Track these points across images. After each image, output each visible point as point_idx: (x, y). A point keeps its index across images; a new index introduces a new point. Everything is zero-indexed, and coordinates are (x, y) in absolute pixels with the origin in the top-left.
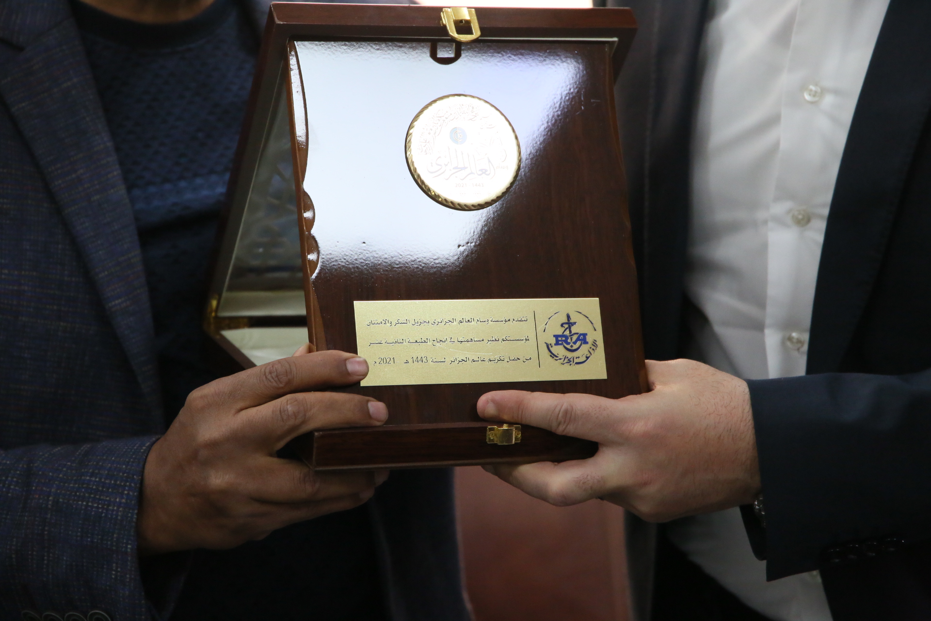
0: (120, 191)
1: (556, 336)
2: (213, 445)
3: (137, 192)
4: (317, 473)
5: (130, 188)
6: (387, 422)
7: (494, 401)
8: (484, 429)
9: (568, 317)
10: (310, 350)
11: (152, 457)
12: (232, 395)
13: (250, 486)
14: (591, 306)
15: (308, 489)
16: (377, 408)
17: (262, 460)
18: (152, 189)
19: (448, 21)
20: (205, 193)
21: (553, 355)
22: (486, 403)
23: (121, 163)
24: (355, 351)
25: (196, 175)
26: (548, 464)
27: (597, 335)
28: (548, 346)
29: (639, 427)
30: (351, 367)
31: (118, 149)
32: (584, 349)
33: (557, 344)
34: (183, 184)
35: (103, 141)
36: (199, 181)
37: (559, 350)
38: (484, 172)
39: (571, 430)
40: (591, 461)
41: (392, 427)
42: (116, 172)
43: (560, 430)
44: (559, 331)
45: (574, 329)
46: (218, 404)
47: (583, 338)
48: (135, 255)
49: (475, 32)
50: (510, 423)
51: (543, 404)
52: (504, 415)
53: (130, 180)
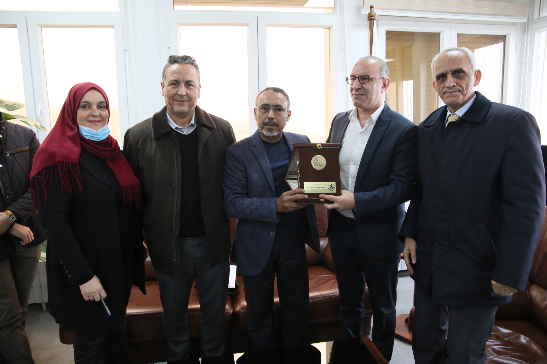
0: (269, 165)
2: (286, 200)
3: (271, 164)
4: (299, 204)
5: (270, 164)
9: (331, 184)
10: (298, 188)
11: (278, 200)
12: (288, 194)
13: (290, 206)
14: (334, 183)
15: (297, 206)
16: (306, 196)
17: (292, 203)
18: (273, 164)
19: (318, 145)
20: (280, 164)
21: (329, 189)
22: (320, 196)
24: (304, 189)
25: (279, 162)
26: (328, 204)
27: (335, 187)
28: (329, 188)
29: (340, 201)
30: (303, 191)
31: (269, 159)
32: (333, 189)
34: (277, 163)
35: (267, 158)
37: (330, 189)
38: (321, 165)
39: (331, 200)
40: (333, 204)
41: (308, 199)
42: (269, 162)
43: (329, 200)
44: (330, 186)
45: (332, 186)
46: (286, 195)
48: (271, 173)
49: (321, 147)
50: (323, 199)
51: (328, 196)
52: (323, 198)
53: (270, 163)
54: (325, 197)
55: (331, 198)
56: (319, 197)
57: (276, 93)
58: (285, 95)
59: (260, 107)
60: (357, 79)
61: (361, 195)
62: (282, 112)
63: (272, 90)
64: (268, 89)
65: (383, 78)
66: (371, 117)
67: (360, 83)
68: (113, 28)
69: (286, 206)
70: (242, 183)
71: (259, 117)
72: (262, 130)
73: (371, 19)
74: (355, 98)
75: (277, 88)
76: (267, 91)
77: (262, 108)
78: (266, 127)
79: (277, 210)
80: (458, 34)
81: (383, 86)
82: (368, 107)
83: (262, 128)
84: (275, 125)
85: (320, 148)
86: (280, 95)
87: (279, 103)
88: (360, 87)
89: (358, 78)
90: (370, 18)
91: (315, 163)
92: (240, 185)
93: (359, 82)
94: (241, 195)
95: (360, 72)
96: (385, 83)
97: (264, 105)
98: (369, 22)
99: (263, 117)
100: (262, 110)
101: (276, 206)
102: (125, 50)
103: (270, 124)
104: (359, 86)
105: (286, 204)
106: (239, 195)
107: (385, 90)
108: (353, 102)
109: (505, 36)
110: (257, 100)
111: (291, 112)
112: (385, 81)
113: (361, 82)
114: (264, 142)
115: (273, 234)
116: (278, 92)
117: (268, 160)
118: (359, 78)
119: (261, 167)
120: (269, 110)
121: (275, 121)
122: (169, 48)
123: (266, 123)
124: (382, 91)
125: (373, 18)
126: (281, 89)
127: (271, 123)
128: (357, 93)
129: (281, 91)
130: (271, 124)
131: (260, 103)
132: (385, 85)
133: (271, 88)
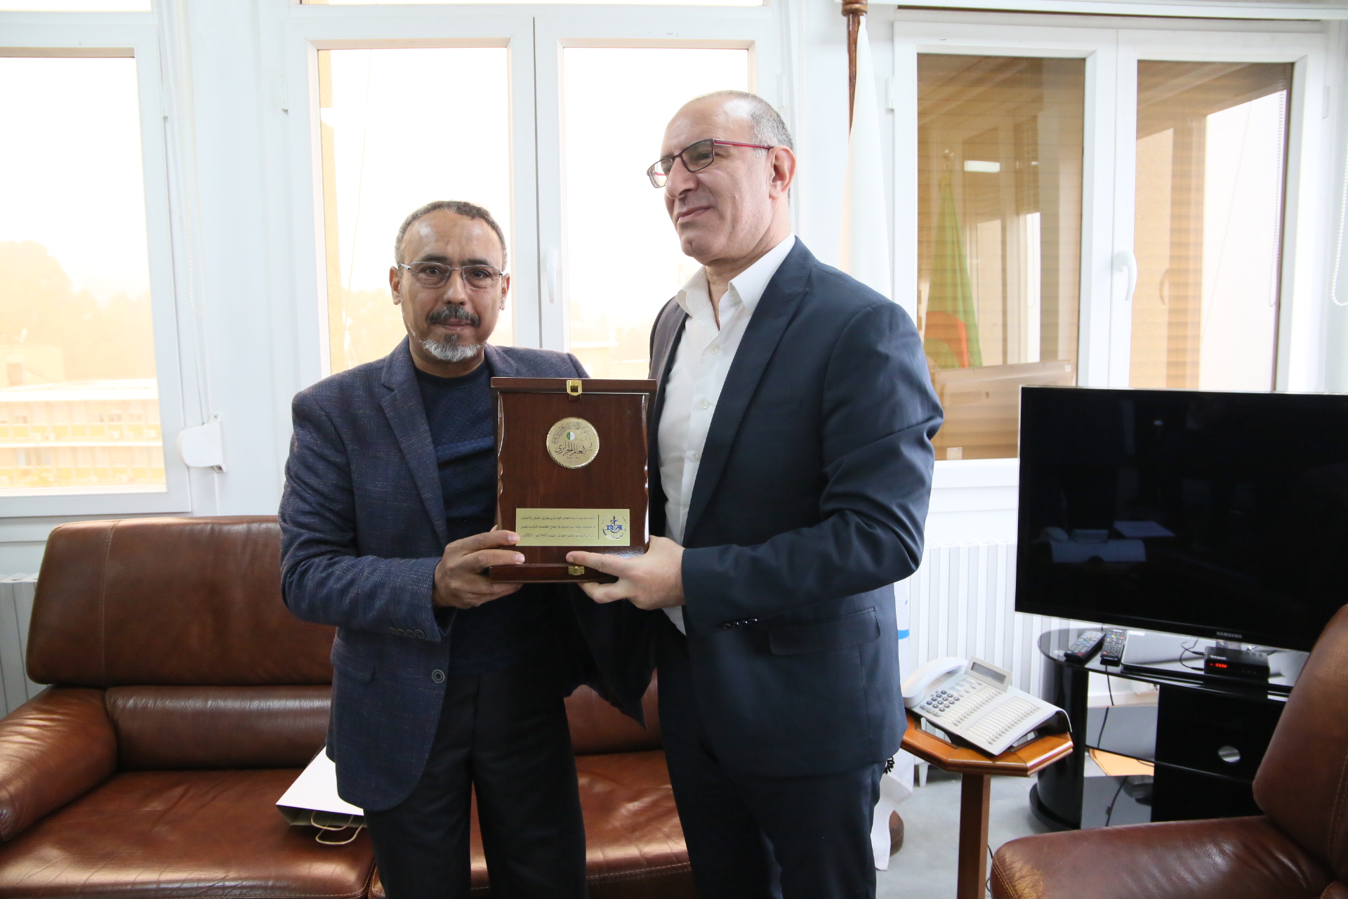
0: (431, 447)
1: (608, 526)
3: (438, 448)
5: (435, 446)
6: (524, 563)
7: (572, 556)
8: (567, 568)
9: (614, 518)
11: (437, 568)
12: (462, 548)
14: (626, 513)
16: (520, 558)
17: (471, 577)
18: (444, 446)
20: (469, 447)
21: (606, 534)
22: (570, 556)
23: (432, 436)
25: (465, 440)
26: (596, 584)
27: (627, 526)
28: (603, 530)
30: (510, 538)
31: (431, 430)
32: (620, 533)
33: (608, 529)
34: (459, 444)
36: (466, 442)
37: (608, 532)
38: (581, 452)
39: (605, 571)
40: (614, 584)
42: (429, 440)
43: (600, 570)
44: (610, 524)
45: (616, 523)
46: (455, 551)
47: (620, 527)
48: (436, 474)
49: (580, 391)
50: (579, 566)
51: (593, 558)
52: (577, 563)
53: (436, 443)
54: (583, 559)
55: (603, 565)
56: (565, 561)
57: (466, 221)
58: (493, 226)
59: (417, 266)
60: (678, 160)
61: (709, 555)
62: (488, 281)
63: (454, 209)
64: (437, 207)
65: (769, 148)
66: (733, 288)
67: (690, 173)
68: (133, 57)
69: (456, 589)
70: (337, 507)
71: (413, 296)
72: (422, 339)
73: (851, 9)
74: (684, 227)
75: (466, 205)
76: (435, 213)
77: (423, 270)
78: (440, 330)
79: (433, 600)
80: (1140, 62)
81: (771, 175)
82: (734, 251)
83: (424, 335)
84: (469, 322)
85: (575, 394)
86: (478, 228)
87: (480, 254)
88: (691, 185)
89: (680, 155)
90: (848, 7)
91: (557, 445)
92: (328, 515)
93: (685, 169)
94: (328, 548)
95: (685, 137)
96: (777, 164)
97: (430, 258)
98: (845, 19)
99: (425, 295)
100: (422, 275)
101: (434, 586)
102: (165, 118)
103: (453, 320)
104: (686, 181)
105: (455, 584)
106: (323, 548)
107: (783, 190)
108: (681, 239)
109: (1292, 64)
110: (400, 240)
111: (508, 280)
112: (776, 158)
113: (692, 168)
114: (419, 375)
115: (440, 676)
116: (473, 217)
117: (428, 434)
118: (684, 155)
119: (403, 457)
120: (452, 277)
121: (468, 308)
122: (286, 111)
123: (439, 315)
124: (774, 194)
125: (857, 6)
126: (478, 206)
127: (456, 317)
128: (684, 210)
129: (477, 213)
130: (457, 320)
131: (415, 253)
132: (778, 174)
133: (449, 205)
